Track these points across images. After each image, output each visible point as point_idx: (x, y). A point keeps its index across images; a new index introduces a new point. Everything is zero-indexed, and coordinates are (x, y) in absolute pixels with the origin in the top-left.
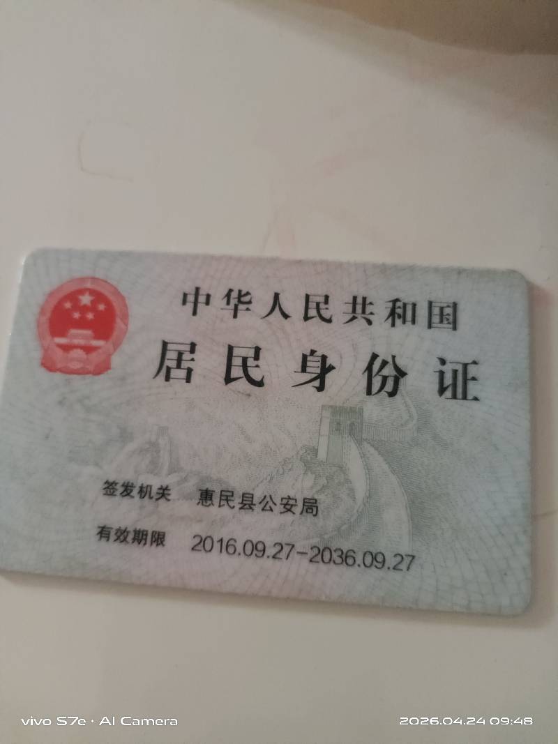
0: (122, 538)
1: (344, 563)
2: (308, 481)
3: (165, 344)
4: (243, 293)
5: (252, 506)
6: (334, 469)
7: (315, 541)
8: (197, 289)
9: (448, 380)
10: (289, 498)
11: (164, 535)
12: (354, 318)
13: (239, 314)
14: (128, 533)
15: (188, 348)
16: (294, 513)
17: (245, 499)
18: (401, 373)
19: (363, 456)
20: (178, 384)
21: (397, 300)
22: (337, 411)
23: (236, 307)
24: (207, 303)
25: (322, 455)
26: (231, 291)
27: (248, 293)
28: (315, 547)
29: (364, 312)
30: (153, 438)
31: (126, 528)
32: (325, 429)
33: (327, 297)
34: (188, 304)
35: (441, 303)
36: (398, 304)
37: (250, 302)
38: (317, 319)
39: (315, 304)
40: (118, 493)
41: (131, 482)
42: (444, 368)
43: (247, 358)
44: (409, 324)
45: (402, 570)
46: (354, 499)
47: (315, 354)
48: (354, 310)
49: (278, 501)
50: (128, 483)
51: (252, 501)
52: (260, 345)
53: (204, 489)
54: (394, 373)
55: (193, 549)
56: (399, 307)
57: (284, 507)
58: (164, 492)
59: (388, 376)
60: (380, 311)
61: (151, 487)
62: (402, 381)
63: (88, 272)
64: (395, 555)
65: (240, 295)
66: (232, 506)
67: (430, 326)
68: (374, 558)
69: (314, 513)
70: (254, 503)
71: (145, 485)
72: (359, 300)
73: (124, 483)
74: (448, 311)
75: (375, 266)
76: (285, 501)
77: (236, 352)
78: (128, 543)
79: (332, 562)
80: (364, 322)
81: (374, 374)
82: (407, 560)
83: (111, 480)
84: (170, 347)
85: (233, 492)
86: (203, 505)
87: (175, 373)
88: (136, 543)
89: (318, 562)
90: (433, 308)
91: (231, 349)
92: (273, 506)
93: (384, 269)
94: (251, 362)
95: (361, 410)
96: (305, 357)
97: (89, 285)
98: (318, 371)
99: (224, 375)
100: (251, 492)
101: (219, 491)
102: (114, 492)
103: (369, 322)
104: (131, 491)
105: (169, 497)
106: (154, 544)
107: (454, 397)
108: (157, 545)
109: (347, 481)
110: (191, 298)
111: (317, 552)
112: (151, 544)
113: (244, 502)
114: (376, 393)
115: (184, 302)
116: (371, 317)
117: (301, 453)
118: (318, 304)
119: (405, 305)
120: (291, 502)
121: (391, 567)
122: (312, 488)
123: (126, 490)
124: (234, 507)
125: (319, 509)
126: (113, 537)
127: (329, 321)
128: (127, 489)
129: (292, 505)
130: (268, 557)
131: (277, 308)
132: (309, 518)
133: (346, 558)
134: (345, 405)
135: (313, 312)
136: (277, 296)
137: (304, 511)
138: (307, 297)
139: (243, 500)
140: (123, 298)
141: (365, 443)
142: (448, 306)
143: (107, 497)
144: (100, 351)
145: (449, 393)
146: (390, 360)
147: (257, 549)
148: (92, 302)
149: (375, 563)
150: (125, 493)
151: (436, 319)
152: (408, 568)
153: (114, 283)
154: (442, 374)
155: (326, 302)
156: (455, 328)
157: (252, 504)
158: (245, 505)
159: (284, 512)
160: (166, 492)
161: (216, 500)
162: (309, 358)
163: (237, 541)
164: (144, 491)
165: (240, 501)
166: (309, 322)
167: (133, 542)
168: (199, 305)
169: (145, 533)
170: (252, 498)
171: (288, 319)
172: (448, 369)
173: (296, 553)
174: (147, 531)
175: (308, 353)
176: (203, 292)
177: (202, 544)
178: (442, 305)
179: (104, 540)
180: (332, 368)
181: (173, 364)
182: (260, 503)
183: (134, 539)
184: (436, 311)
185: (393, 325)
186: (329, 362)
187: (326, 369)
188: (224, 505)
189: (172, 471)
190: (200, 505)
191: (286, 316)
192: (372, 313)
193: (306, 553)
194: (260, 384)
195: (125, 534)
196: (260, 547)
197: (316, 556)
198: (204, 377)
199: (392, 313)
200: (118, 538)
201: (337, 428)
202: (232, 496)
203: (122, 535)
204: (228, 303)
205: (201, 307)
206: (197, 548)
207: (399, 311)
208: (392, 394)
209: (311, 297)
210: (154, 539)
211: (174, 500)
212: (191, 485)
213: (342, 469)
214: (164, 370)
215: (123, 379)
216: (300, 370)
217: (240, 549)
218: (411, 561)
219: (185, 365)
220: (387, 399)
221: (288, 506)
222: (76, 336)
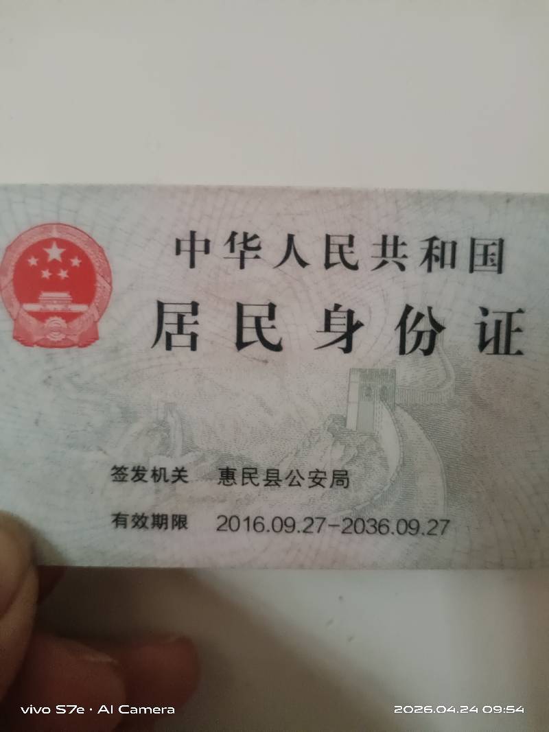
0: (140, 524)
1: (378, 532)
2: (338, 452)
3: (161, 305)
4: (249, 236)
5: (279, 482)
6: (365, 438)
7: (347, 513)
8: (193, 234)
9: (490, 333)
10: (318, 471)
11: (185, 517)
12: (384, 263)
13: (247, 263)
14: (146, 518)
15: (189, 309)
16: (324, 487)
17: (270, 475)
18: (438, 327)
19: (396, 422)
20: (181, 353)
21: (435, 238)
22: (367, 374)
23: (242, 254)
24: (207, 251)
25: (351, 424)
26: (234, 234)
27: (255, 237)
28: (346, 519)
29: (395, 255)
30: (161, 416)
31: (143, 514)
32: (354, 395)
33: (351, 238)
34: (182, 253)
35: (486, 239)
36: (436, 243)
37: (258, 248)
38: (341, 267)
39: (337, 247)
40: (129, 478)
41: (142, 465)
42: (486, 319)
43: (260, 317)
44: (447, 267)
45: (435, 535)
46: (387, 467)
47: (340, 309)
48: (384, 254)
49: (306, 476)
50: (139, 467)
51: (278, 477)
52: (275, 302)
53: (225, 467)
54: (430, 327)
55: (218, 530)
56: (437, 248)
57: (313, 481)
58: (180, 474)
59: (423, 332)
60: (414, 252)
61: (165, 469)
62: (439, 336)
63: (50, 217)
64: (430, 522)
65: (246, 239)
66: (256, 484)
67: (472, 270)
68: (408, 525)
69: (345, 485)
70: (280, 478)
71: (158, 468)
72: (390, 240)
73: (134, 468)
74: (493, 249)
75: (408, 194)
76: (313, 475)
77: (247, 311)
78: (147, 528)
79: (365, 532)
80: (396, 267)
81: (407, 330)
82: (442, 525)
83: (119, 465)
84: (166, 308)
85: (256, 469)
86: (224, 484)
87: (176, 340)
88: (156, 528)
89: (351, 533)
90: (476, 246)
91: (240, 307)
92: (301, 481)
93: (419, 198)
94: (265, 322)
95: (394, 371)
96: (328, 314)
97: (55, 234)
98: (344, 329)
99: (234, 339)
100: (276, 468)
101: (241, 468)
102: (124, 477)
103: (402, 268)
104: (144, 475)
105: (185, 479)
106: (176, 528)
107: (496, 352)
108: (180, 528)
109: (379, 449)
110: (186, 246)
111: (349, 524)
112: (173, 528)
113: (269, 479)
114: (410, 352)
115: (178, 252)
116: (404, 261)
117: (329, 423)
118: (341, 247)
119: (443, 244)
120: (320, 475)
121: (426, 532)
122: (341, 459)
123: (137, 475)
124: (258, 485)
125: (350, 480)
126: (130, 524)
127: (355, 268)
128: (139, 474)
129: (321, 479)
130: (299, 532)
131: (292, 255)
132: (340, 489)
133: (379, 527)
134: (375, 367)
135: (335, 258)
136: (291, 238)
137: (335, 483)
138: (328, 237)
139: (268, 477)
140: (101, 250)
141: (398, 408)
142: (494, 244)
143: (116, 483)
144: (83, 318)
145: (490, 348)
146: (425, 312)
147: (286, 525)
148: (62, 255)
149: (409, 530)
150: (137, 478)
151: (479, 260)
152: (443, 532)
153: (86, 230)
154: (483, 326)
155: (351, 244)
156: (500, 271)
157: (278, 480)
158: (270, 481)
159: (312, 486)
160: (182, 474)
161: (238, 478)
162: (333, 315)
163: (265, 517)
164: (158, 475)
165: (265, 477)
166: (331, 269)
167: (153, 528)
168: (196, 254)
169: (165, 517)
170: (278, 473)
171: (307, 267)
172: (490, 320)
173: (327, 526)
174: (166, 516)
175: (331, 308)
176: (200, 237)
177: (228, 523)
178: (487, 242)
179: (120, 528)
180: (359, 325)
181: (173, 329)
182: (286, 479)
183: (154, 525)
184: (479, 250)
185: (430, 270)
186: (356, 318)
187: (353, 326)
188: (247, 483)
189: (186, 451)
190: (222, 484)
191: (303, 264)
192: (405, 256)
193: (338, 526)
194: (277, 348)
195: (143, 519)
196: (289, 522)
197: (349, 527)
198: (212, 343)
199: (429, 255)
200: (136, 524)
201: (367, 393)
202: (256, 473)
203: (140, 521)
204: (232, 250)
205: (199, 256)
206: (223, 528)
207: (437, 252)
208: (428, 352)
209: (332, 238)
210: (175, 523)
211: (192, 481)
212: (210, 465)
213: (374, 438)
214: (163, 337)
215: (116, 350)
216: (323, 329)
217: (268, 525)
218: (446, 526)
219: (187, 329)
220: (423, 358)
221: (317, 479)
222: (50, 301)
